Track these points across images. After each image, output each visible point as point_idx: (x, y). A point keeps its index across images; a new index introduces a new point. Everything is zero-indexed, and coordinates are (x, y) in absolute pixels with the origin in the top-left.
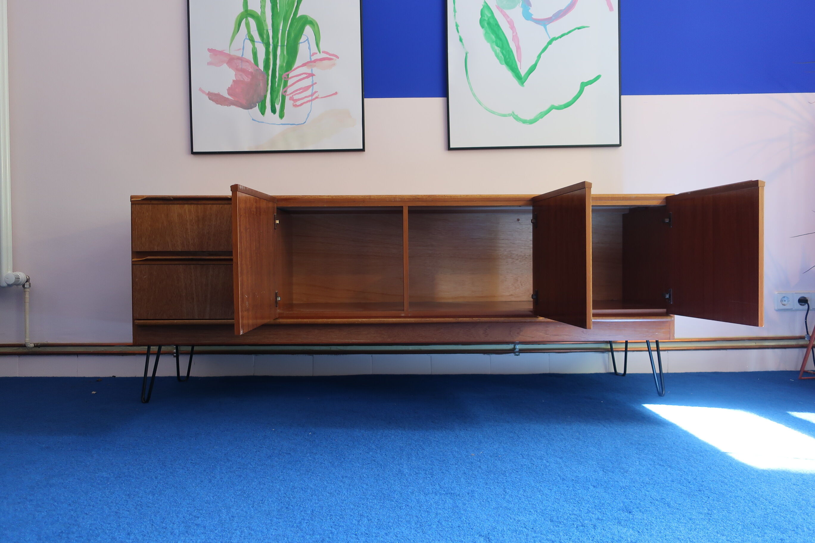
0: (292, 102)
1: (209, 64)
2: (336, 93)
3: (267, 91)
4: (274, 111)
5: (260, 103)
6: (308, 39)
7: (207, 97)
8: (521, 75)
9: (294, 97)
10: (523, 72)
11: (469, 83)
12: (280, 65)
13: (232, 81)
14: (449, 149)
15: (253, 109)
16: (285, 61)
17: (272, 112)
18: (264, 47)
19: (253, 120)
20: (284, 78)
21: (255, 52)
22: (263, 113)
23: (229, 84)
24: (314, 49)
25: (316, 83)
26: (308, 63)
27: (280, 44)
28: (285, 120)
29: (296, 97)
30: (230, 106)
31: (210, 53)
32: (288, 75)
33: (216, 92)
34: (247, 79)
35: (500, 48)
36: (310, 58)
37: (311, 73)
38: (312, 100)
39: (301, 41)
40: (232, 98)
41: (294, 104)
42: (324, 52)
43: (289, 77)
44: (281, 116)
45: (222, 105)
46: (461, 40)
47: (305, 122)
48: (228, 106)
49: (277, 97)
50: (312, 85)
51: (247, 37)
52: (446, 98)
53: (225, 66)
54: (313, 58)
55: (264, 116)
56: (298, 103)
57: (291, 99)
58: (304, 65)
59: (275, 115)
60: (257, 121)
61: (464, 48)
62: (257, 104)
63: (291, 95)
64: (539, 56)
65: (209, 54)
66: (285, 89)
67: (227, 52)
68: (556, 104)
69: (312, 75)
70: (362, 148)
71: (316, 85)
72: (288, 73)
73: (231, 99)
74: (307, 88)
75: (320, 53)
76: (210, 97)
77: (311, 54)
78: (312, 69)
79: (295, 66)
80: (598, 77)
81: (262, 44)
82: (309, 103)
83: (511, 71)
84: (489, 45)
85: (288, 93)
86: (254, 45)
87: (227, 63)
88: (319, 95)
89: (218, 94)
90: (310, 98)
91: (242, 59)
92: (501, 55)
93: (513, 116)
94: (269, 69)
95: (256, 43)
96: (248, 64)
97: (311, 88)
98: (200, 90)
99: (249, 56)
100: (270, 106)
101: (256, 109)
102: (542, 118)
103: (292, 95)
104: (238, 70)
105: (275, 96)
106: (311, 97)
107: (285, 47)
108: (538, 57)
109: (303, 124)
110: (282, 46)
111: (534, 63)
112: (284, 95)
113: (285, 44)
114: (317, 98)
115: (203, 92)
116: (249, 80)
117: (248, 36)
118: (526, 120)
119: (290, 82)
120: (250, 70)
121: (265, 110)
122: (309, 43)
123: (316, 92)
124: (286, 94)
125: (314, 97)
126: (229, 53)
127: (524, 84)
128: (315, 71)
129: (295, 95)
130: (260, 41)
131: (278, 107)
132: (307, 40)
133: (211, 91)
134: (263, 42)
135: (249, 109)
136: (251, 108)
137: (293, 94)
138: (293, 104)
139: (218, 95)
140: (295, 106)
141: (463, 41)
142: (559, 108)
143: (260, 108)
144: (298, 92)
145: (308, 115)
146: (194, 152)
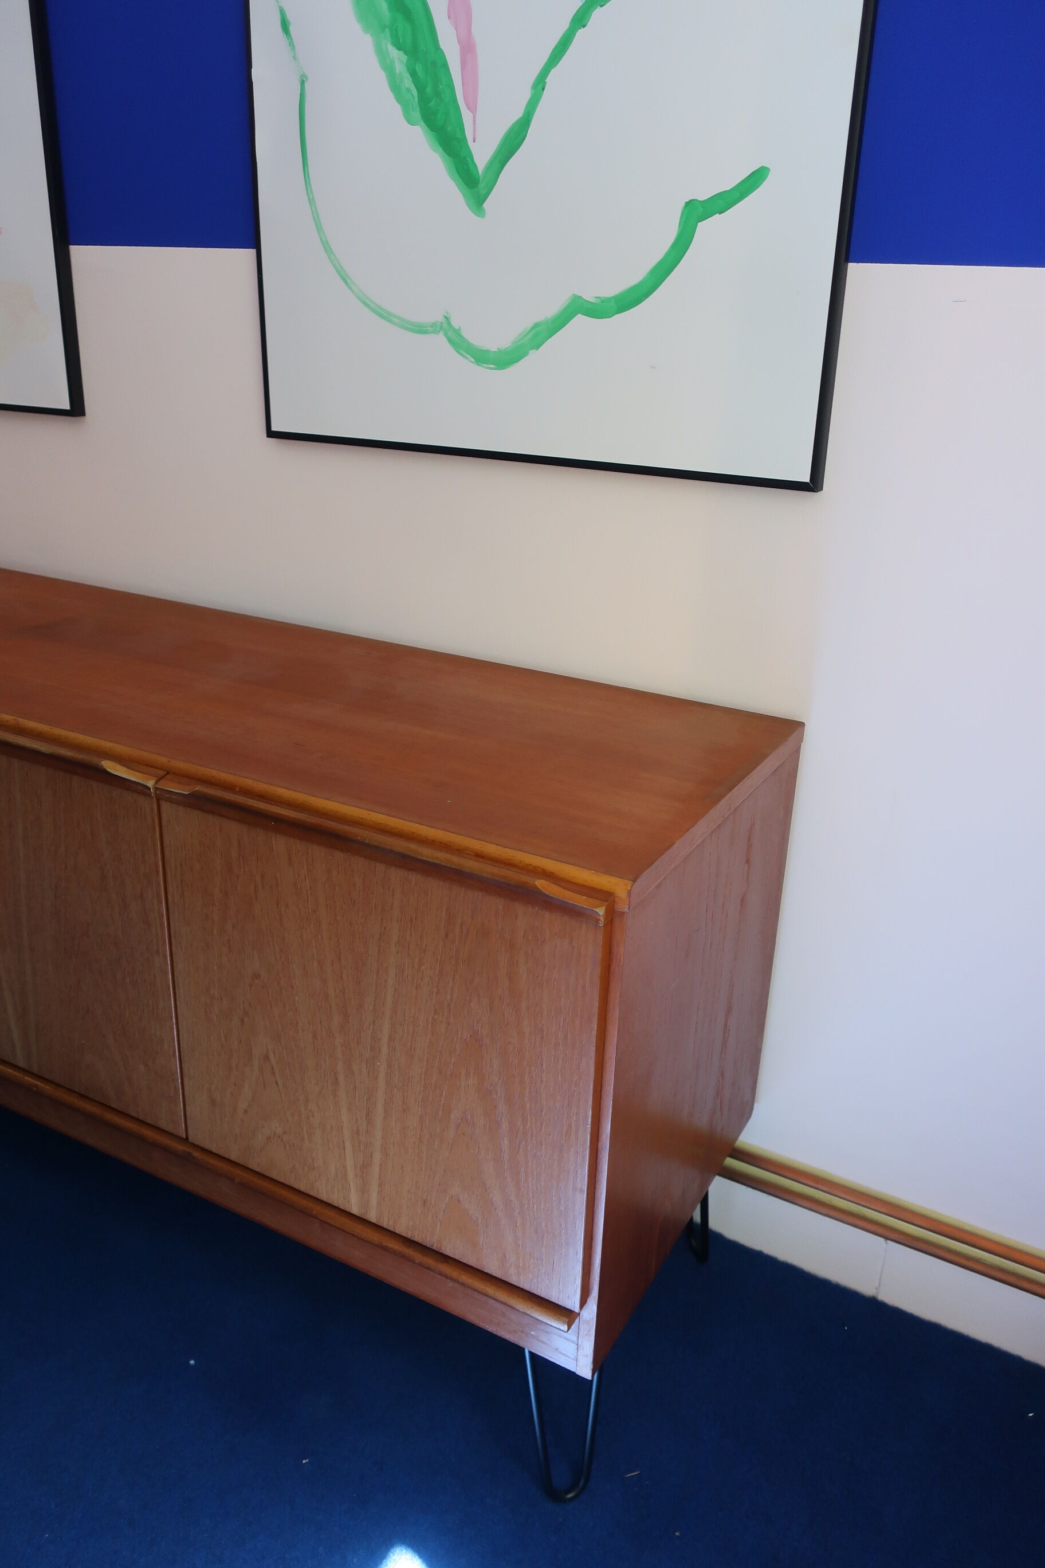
8: (476, 166)
10: (482, 154)
11: (311, 201)
14: (269, 433)
35: (406, 53)
46: (285, 26)
52: (253, 251)
61: (294, 58)
64: (540, 84)
68: (590, 295)
70: (68, 405)
80: (756, 179)
83: (441, 149)
84: (367, 42)
92: (408, 83)
93: (446, 335)
102: (538, 348)
108: (535, 86)
111: (518, 114)
118: (487, 351)
127: (484, 205)
141: (291, 29)
142: (598, 310)
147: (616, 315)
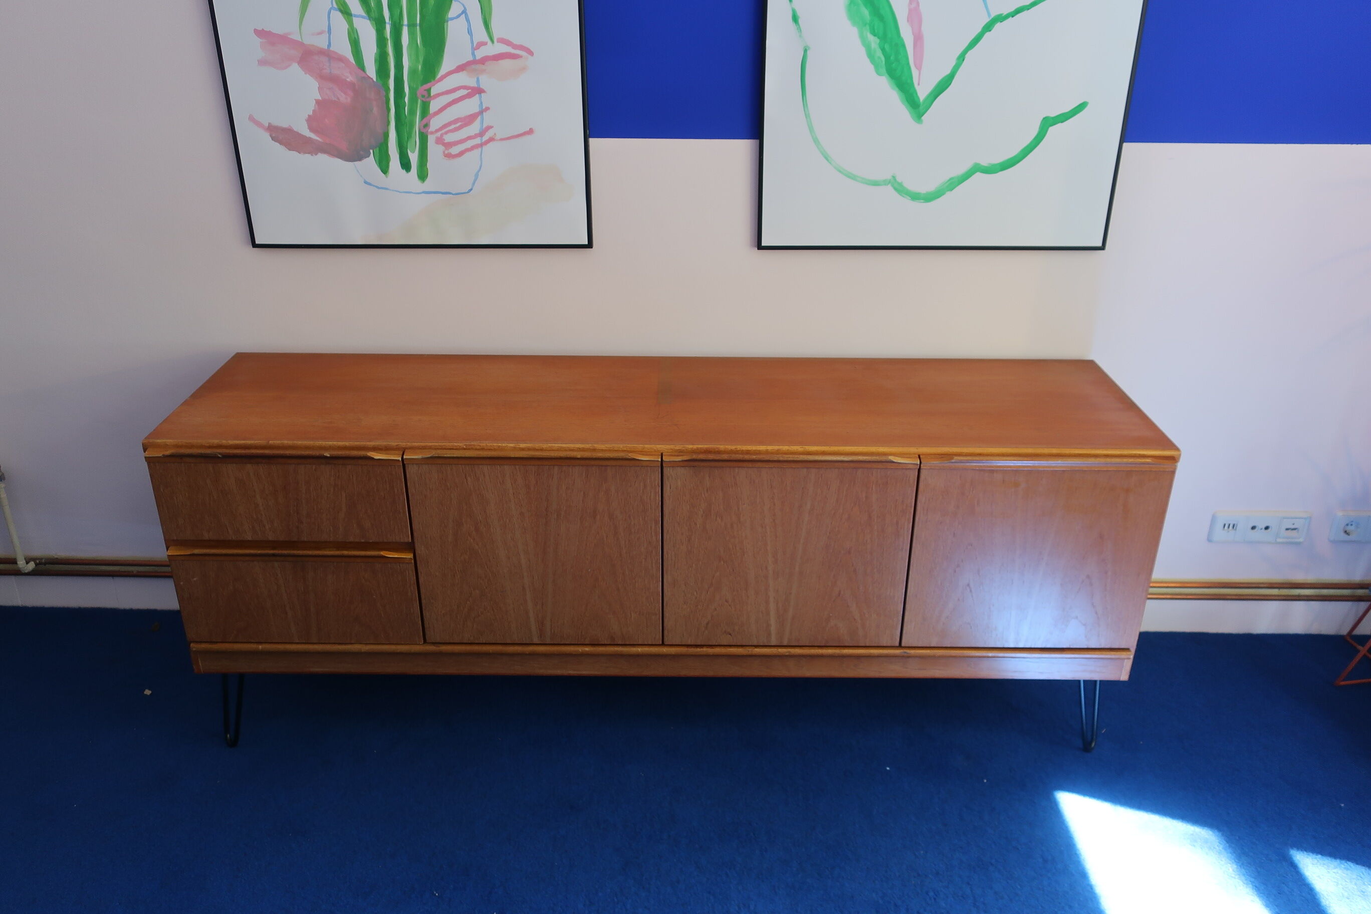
0: (441, 148)
1: (262, 62)
2: (530, 132)
3: (388, 123)
4: (406, 165)
5: (378, 149)
6: (465, 8)
7: (266, 136)
8: (919, 98)
9: (445, 137)
10: (922, 92)
11: (807, 116)
12: (410, 68)
13: (315, 101)
14: (760, 247)
15: (362, 161)
16: (421, 59)
17: (403, 168)
18: (374, 28)
19: (366, 182)
20: (421, 96)
21: (355, 38)
22: (385, 170)
23: (309, 108)
24: (480, 34)
25: (487, 109)
26: (469, 64)
27: (405, 22)
28: (428, 185)
29: (449, 138)
30: (316, 154)
31: (261, 40)
32: (429, 90)
33: (285, 125)
34: (345, 98)
35: (878, 38)
36: (473, 54)
37: (476, 86)
38: (481, 145)
39: (452, 13)
40: (319, 138)
41: (446, 152)
42: (502, 41)
43: (432, 95)
44: (423, 175)
45: (300, 153)
46: (795, 19)
47: (471, 190)
48: (312, 155)
49: (409, 137)
50: (481, 113)
51: (335, 6)
52: (757, 142)
53: (295, 68)
54: (480, 54)
55: (387, 177)
56: (455, 150)
57: (439, 141)
58: (460, 69)
59: (409, 173)
60: (374, 186)
61: (800, 36)
62: (371, 151)
63: (438, 134)
64: (962, 58)
65: (257, 40)
66: (425, 121)
67: (296, 37)
68: (985, 162)
69: (477, 91)
70: (587, 243)
71: (488, 111)
72: (426, 86)
73: (317, 140)
74: (469, 120)
75: (493, 42)
76: (274, 135)
77: (475, 45)
78: (478, 79)
79: (442, 71)
80: (1081, 107)
81: (369, 21)
82: (477, 152)
83: (897, 89)
84: (854, 32)
85: (432, 128)
86: (351, 24)
87: (299, 63)
88: (495, 134)
89: (288, 129)
90: (477, 141)
91: (328, 54)
92: (879, 53)
93: (892, 186)
94: (389, 77)
95: (354, 19)
96: (344, 65)
97: (479, 117)
98: (251, 119)
99: (344, 48)
100: (398, 156)
101: (370, 162)
102: (951, 190)
103: (441, 132)
104: (325, 78)
105: (406, 134)
106: (479, 138)
107: (418, 27)
108: (958, 58)
109: (468, 192)
110: (412, 25)
111: (948, 71)
112: (423, 132)
113: (418, 22)
114: (491, 140)
115: (258, 124)
116: (349, 100)
117: (337, 4)
118: (919, 193)
119: (434, 106)
120: (350, 78)
121: (388, 163)
122: (468, 20)
123: (489, 128)
124: (428, 131)
125: (485, 138)
126: (301, 40)
127: (923, 118)
128: (485, 81)
129: (446, 133)
130: (364, 14)
131: (414, 157)
132: (464, 12)
133: (275, 123)
134: (370, 18)
135: (355, 161)
136: (360, 159)
137: (443, 131)
138: (444, 152)
139: (289, 131)
140: (449, 156)
141: (800, 21)
142: (989, 170)
143: (377, 159)
144: (453, 127)
145: (477, 175)
146: (257, 243)
147: (1000, 172)
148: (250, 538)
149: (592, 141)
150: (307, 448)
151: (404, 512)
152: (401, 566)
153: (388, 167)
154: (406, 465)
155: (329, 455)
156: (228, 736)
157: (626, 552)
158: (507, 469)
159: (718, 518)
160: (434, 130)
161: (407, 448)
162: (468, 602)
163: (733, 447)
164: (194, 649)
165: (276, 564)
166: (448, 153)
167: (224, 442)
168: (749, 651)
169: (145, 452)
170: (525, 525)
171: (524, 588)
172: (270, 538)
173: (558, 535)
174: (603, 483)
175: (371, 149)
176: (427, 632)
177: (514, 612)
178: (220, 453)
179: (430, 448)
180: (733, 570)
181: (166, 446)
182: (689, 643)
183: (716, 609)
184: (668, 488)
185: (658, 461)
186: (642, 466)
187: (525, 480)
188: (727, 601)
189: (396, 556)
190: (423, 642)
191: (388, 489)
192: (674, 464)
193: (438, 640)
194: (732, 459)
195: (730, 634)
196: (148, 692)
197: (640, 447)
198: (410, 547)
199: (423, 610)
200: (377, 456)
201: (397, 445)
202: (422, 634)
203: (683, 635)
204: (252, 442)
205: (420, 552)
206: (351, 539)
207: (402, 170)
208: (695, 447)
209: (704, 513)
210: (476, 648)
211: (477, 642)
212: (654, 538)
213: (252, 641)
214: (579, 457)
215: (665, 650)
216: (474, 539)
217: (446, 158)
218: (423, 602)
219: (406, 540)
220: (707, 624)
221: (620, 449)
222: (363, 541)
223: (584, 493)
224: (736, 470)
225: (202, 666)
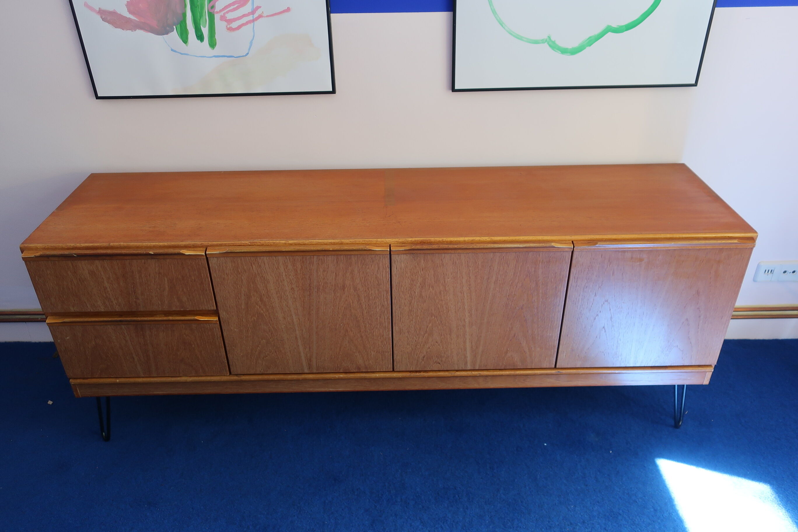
0: (224, 24)
2: (288, 10)
3: (185, 6)
4: (200, 37)
5: (179, 25)
7: (98, 18)
9: (227, 15)
14: (454, 90)
15: (169, 35)
19: (172, 50)
22: (185, 41)
28: (217, 50)
29: (230, 16)
30: (135, 30)
33: (111, 9)
38: (253, 21)
40: (136, 18)
41: (228, 26)
44: (213, 44)
45: (123, 30)
47: (248, 54)
48: (132, 31)
49: (201, 16)
52: (451, 14)
55: (187, 46)
56: (234, 25)
57: (223, 18)
59: (203, 43)
60: (178, 53)
62: (175, 27)
63: (222, 13)
66: (211, 4)
70: (332, 90)
73: (135, 20)
74: (244, 2)
76: (103, 17)
82: (250, 26)
85: (217, 9)
88: (263, 12)
90: (250, 18)
98: (86, 5)
100: (194, 30)
101: (174, 35)
102: (590, 46)
103: (224, 12)
105: (199, 14)
106: (252, 16)
109: (246, 56)
112: (211, 12)
114: (260, 16)
115: (91, 9)
121: (187, 36)
123: (258, 8)
124: (214, 11)
125: (256, 15)
129: (227, 12)
131: (205, 31)
133: (104, 8)
135: (164, 35)
136: (167, 33)
138: (227, 26)
139: (114, 13)
140: (230, 29)
143: (179, 33)
144: (232, 8)
145: (251, 43)
146: (99, 96)
147: (625, 32)
148: (103, 310)
149: (332, 15)
150: (138, 247)
151: (210, 290)
152: (210, 325)
153: (187, 38)
154: (209, 259)
155: (153, 253)
156: (104, 434)
157: (366, 313)
158: (281, 259)
159: (430, 288)
160: (219, 10)
161: (209, 246)
162: (258, 348)
163: (440, 239)
164: (72, 383)
165: (123, 327)
166: (230, 27)
167: (78, 245)
168: (452, 374)
169: (22, 252)
170: (295, 296)
171: (296, 338)
172: (117, 310)
173: (319, 302)
174: (349, 266)
175: (175, 25)
176: (231, 367)
177: (291, 353)
178: (75, 254)
179: (225, 245)
180: (441, 322)
181: (36, 249)
182: (411, 369)
183: (429, 348)
184: (395, 269)
185: (387, 251)
186: (376, 255)
187: (294, 266)
188: (437, 342)
189: (206, 319)
190: (229, 375)
191: (197, 274)
192: (399, 253)
193: (239, 372)
194: (440, 248)
195: (439, 363)
196: (50, 402)
197: (374, 240)
198: (216, 313)
199: (228, 354)
200: (187, 252)
201: (201, 244)
202: (228, 369)
203: (407, 364)
204: (98, 244)
205: (222, 316)
206: (174, 309)
207: (197, 40)
208: (413, 239)
209: (420, 284)
210: (266, 377)
211: (266, 373)
212: (386, 303)
213: (112, 376)
214: (331, 249)
215: (395, 375)
216: (260, 307)
217: (229, 31)
218: (228, 348)
219: (212, 308)
220: (424, 357)
221: (360, 243)
222: (182, 310)
223: (336, 273)
224: (443, 255)
225: (79, 393)
